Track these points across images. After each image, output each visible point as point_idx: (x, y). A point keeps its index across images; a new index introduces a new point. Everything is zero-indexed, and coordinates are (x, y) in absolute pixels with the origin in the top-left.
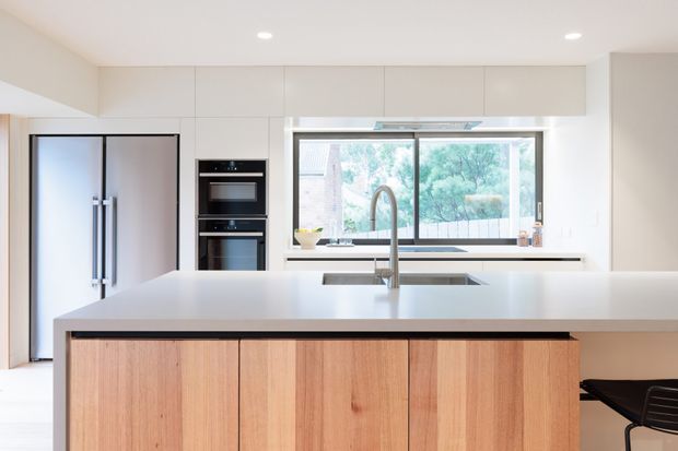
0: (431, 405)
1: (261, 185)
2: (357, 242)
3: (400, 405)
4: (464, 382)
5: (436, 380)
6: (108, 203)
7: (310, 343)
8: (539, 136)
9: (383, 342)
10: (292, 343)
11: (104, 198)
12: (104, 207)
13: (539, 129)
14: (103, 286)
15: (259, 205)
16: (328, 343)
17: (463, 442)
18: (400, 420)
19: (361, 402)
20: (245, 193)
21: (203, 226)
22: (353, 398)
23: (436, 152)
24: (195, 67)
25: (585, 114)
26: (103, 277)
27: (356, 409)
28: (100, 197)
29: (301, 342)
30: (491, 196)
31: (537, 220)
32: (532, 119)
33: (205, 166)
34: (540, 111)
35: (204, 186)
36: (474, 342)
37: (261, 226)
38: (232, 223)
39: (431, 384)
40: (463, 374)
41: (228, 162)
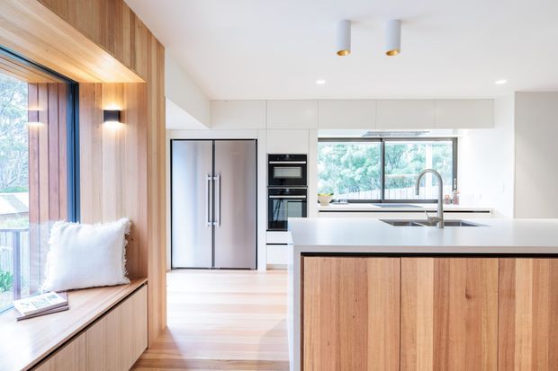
0: (511, 295)
1: (304, 168)
2: (350, 201)
3: (493, 295)
4: (531, 283)
5: (514, 281)
6: (217, 179)
7: (442, 259)
8: (455, 140)
9: (484, 259)
10: (432, 259)
11: (213, 176)
12: (213, 181)
13: (455, 136)
14: (213, 226)
15: (303, 180)
16: (452, 259)
17: (530, 316)
18: (493, 303)
19: (471, 293)
20: (295, 173)
21: (271, 192)
22: (467, 290)
23: (371, 150)
24: (266, 101)
25: (493, 127)
26: (213, 221)
27: (468, 297)
28: (211, 175)
29: (437, 259)
30: (401, 175)
31: (453, 189)
32: (451, 130)
33: (271, 157)
34: (456, 127)
35: (271, 169)
36: (537, 259)
37: (304, 192)
38: (288, 191)
39: (512, 283)
40: (531, 278)
41: (285, 155)
